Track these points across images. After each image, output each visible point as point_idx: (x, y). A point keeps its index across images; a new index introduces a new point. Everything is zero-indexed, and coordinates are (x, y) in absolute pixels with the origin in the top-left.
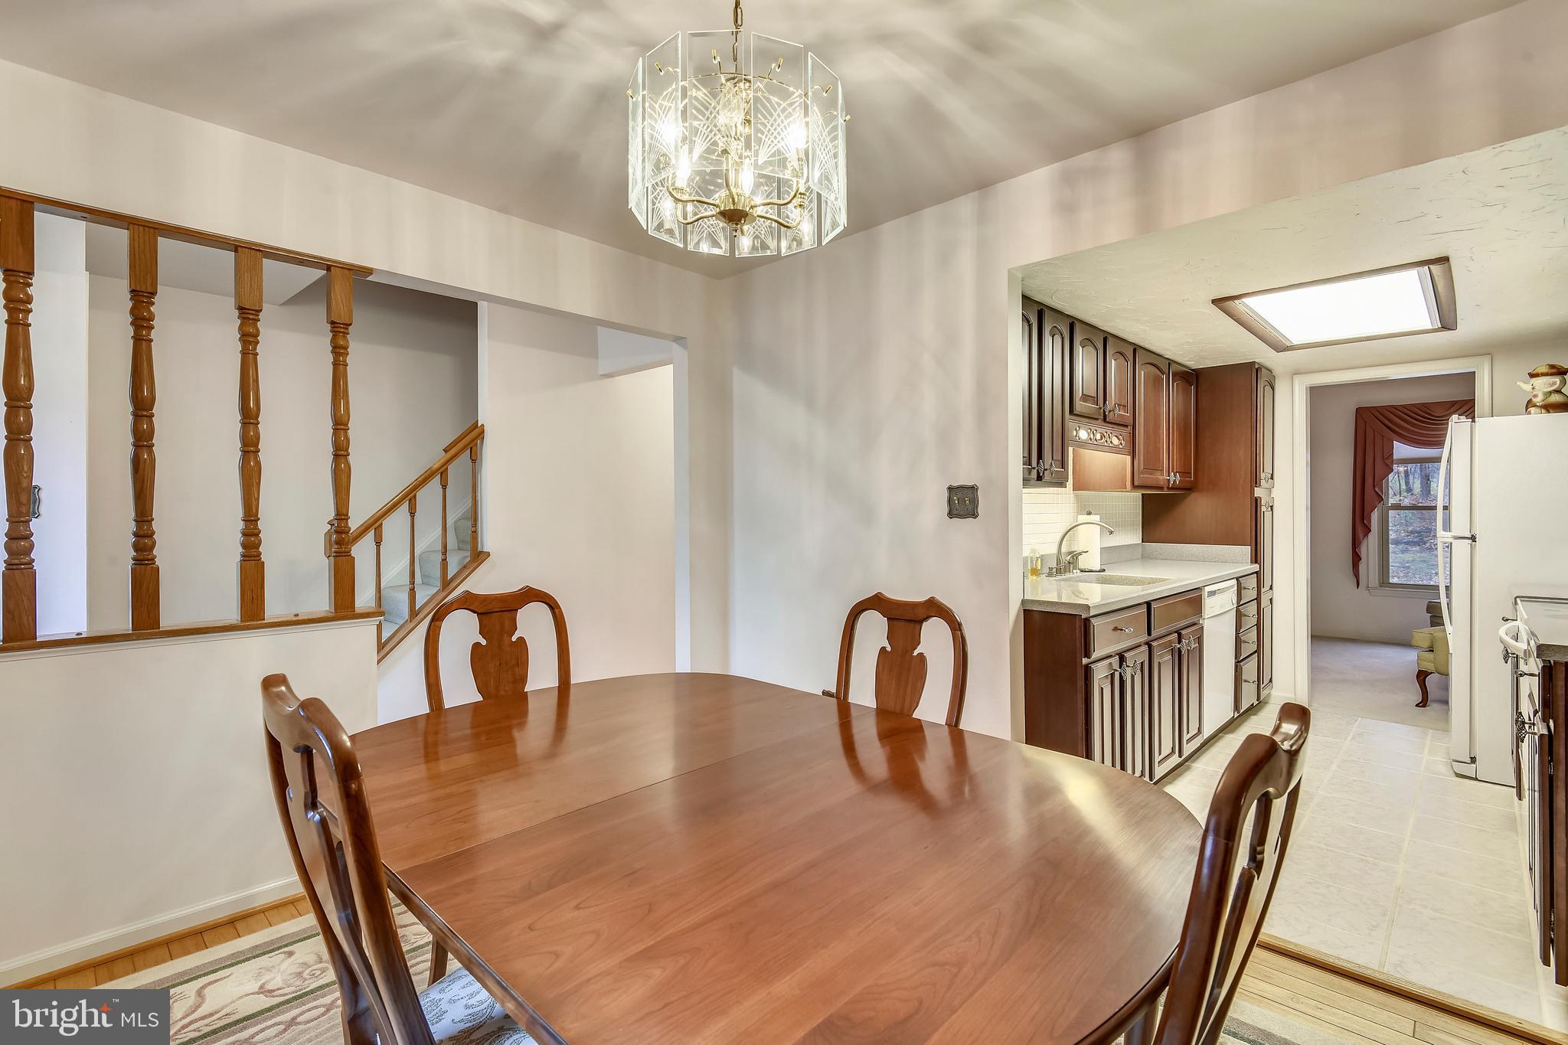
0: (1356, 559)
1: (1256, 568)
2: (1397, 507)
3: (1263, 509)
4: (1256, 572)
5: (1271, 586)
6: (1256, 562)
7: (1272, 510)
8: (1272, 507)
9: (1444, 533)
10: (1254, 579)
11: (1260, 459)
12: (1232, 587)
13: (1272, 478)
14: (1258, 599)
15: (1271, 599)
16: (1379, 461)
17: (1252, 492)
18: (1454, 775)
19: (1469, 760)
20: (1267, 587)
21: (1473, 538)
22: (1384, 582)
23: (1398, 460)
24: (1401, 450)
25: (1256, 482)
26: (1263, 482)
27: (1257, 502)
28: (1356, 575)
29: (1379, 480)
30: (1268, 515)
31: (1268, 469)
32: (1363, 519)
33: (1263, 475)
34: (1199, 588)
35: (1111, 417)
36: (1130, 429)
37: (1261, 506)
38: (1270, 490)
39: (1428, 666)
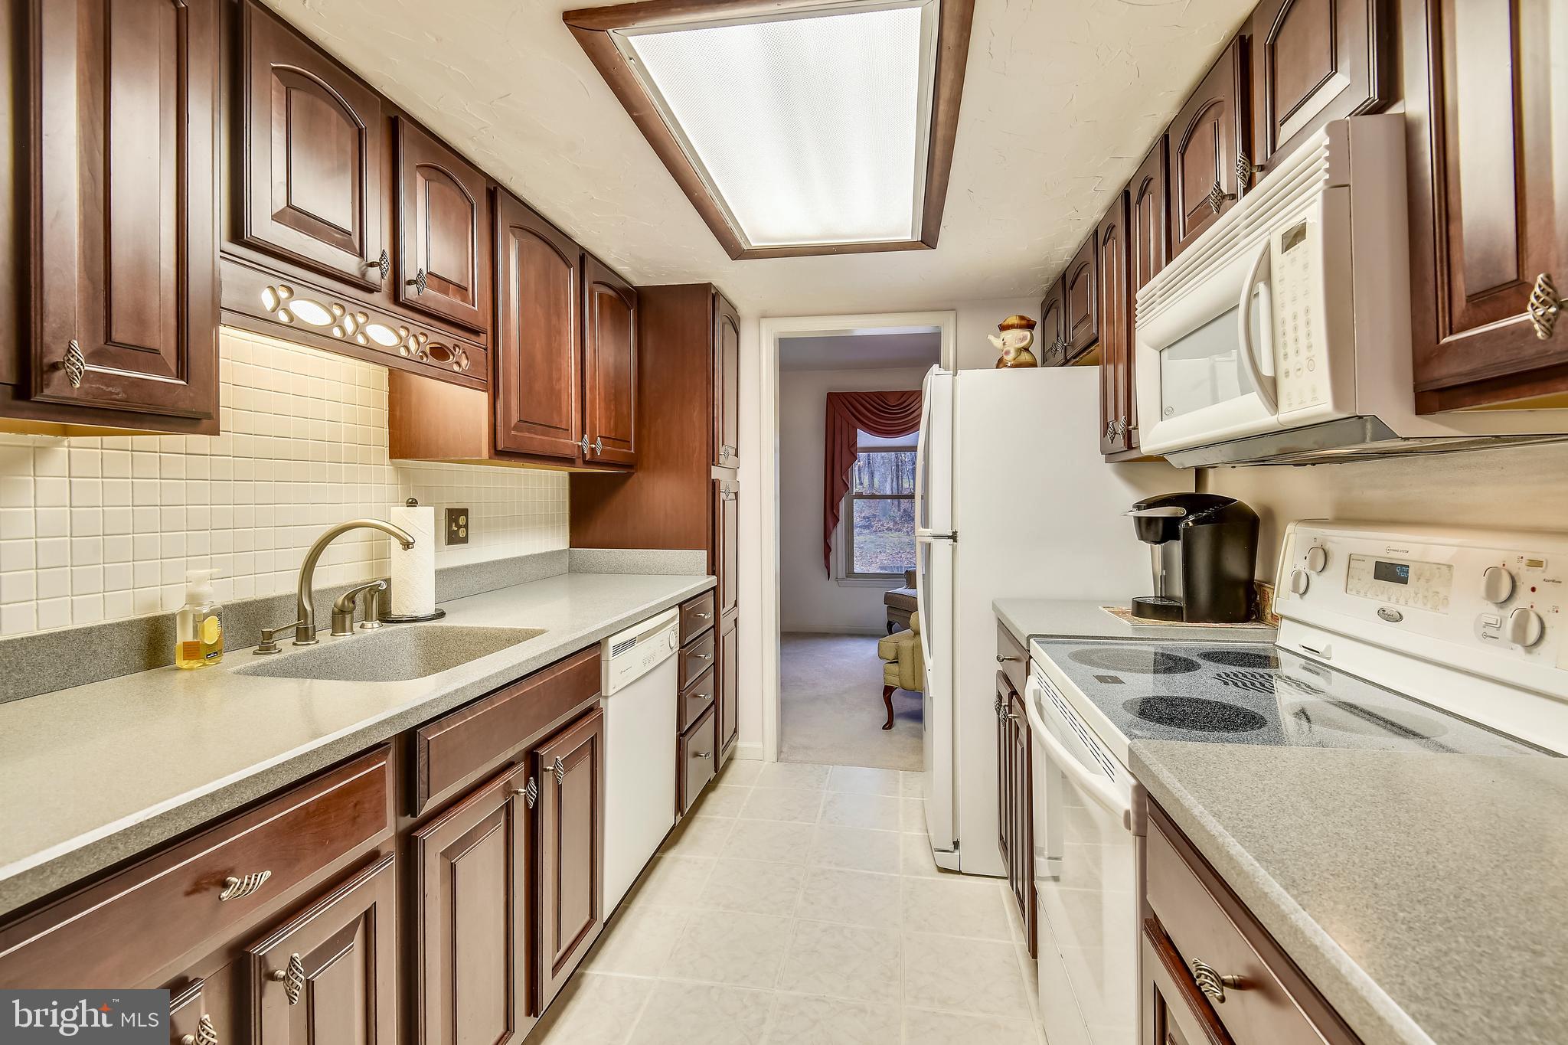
0: (827, 549)
1: (712, 580)
2: (860, 496)
3: (723, 496)
4: (714, 588)
5: (736, 601)
6: (714, 573)
7: (737, 499)
8: (736, 494)
9: (924, 530)
10: (709, 600)
11: (718, 425)
12: (673, 619)
13: (737, 455)
14: (716, 627)
15: (736, 620)
16: (845, 449)
17: (709, 472)
18: (935, 869)
19: (951, 847)
20: (729, 605)
21: (954, 537)
22: (850, 573)
23: (861, 448)
24: (864, 439)
25: (712, 459)
26: (722, 459)
27: (714, 485)
28: (828, 567)
29: (846, 468)
30: (730, 506)
31: (730, 441)
32: (832, 509)
33: (722, 450)
34: (598, 643)
35: (410, 293)
36: (485, 339)
37: (720, 492)
38: (735, 470)
39: (894, 681)
